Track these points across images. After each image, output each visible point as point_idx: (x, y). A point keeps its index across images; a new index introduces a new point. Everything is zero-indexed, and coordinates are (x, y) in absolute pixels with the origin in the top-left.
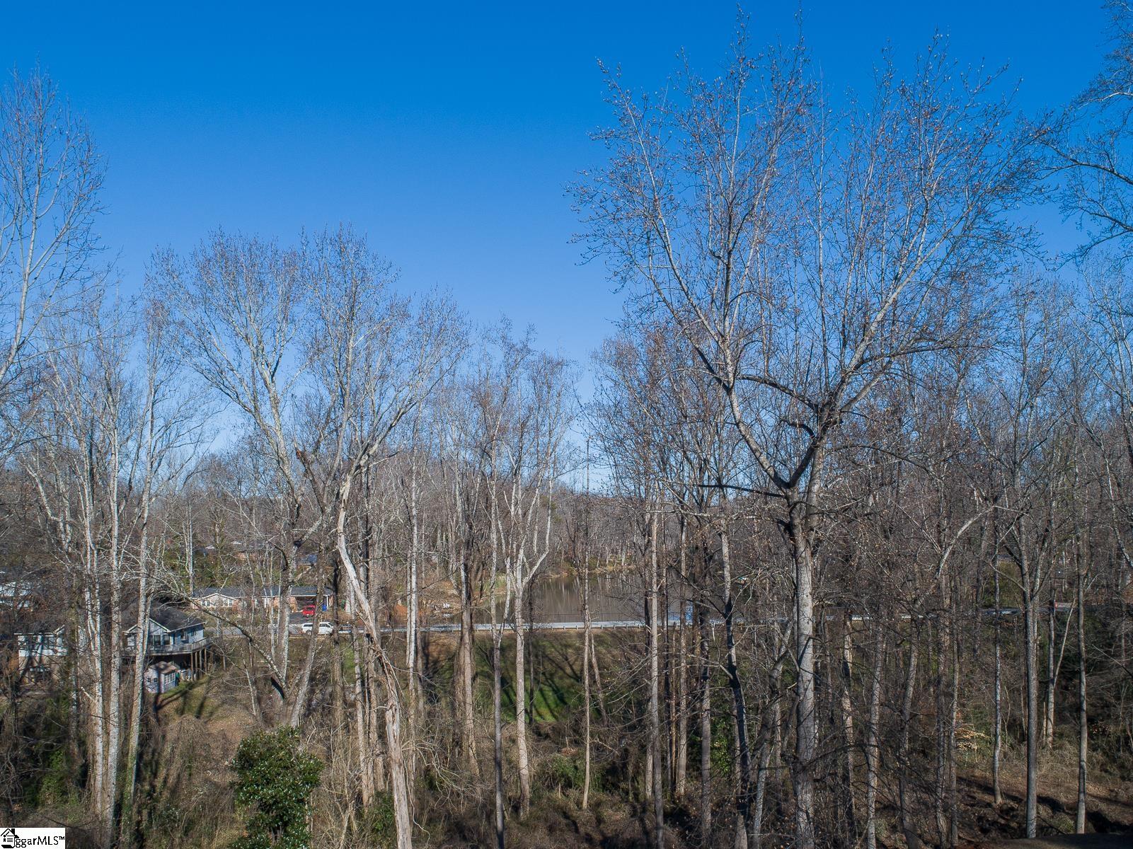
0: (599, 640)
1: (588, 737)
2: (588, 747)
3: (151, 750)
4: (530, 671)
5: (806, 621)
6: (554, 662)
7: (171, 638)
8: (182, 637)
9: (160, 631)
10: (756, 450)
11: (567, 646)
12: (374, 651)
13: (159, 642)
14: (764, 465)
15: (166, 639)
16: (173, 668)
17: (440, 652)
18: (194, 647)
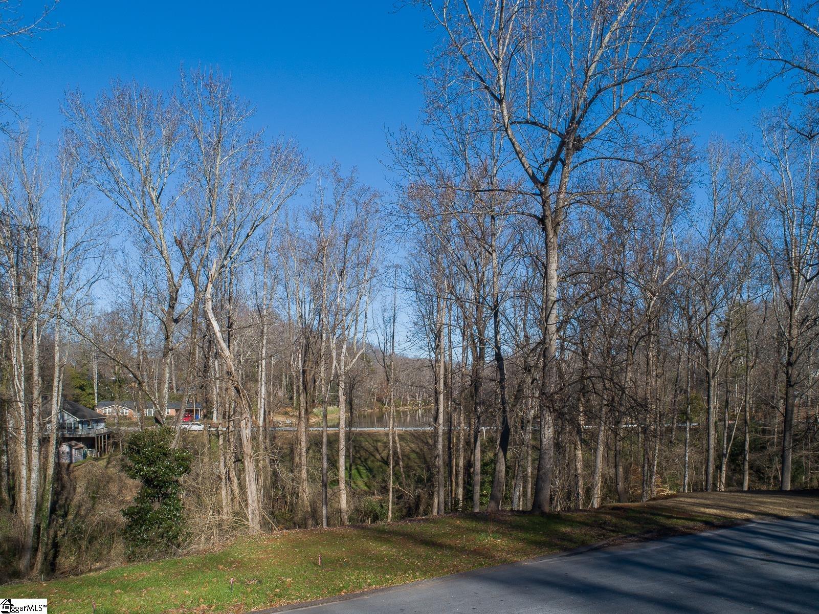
0: (402, 438)
1: (391, 484)
2: (391, 490)
3: (64, 497)
4: (349, 456)
5: (552, 290)
6: (367, 451)
7: (80, 425)
8: (88, 425)
9: (70, 419)
10: (520, 152)
11: (377, 441)
12: (233, 381)
13: (71, 428)
14: (525, 165)
15: (77, 425)
16: (82, 445)
17: (283, 444)
18: (97, 432)
